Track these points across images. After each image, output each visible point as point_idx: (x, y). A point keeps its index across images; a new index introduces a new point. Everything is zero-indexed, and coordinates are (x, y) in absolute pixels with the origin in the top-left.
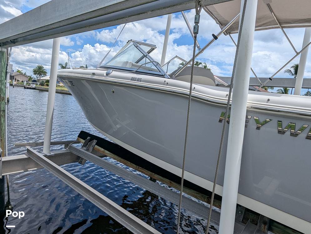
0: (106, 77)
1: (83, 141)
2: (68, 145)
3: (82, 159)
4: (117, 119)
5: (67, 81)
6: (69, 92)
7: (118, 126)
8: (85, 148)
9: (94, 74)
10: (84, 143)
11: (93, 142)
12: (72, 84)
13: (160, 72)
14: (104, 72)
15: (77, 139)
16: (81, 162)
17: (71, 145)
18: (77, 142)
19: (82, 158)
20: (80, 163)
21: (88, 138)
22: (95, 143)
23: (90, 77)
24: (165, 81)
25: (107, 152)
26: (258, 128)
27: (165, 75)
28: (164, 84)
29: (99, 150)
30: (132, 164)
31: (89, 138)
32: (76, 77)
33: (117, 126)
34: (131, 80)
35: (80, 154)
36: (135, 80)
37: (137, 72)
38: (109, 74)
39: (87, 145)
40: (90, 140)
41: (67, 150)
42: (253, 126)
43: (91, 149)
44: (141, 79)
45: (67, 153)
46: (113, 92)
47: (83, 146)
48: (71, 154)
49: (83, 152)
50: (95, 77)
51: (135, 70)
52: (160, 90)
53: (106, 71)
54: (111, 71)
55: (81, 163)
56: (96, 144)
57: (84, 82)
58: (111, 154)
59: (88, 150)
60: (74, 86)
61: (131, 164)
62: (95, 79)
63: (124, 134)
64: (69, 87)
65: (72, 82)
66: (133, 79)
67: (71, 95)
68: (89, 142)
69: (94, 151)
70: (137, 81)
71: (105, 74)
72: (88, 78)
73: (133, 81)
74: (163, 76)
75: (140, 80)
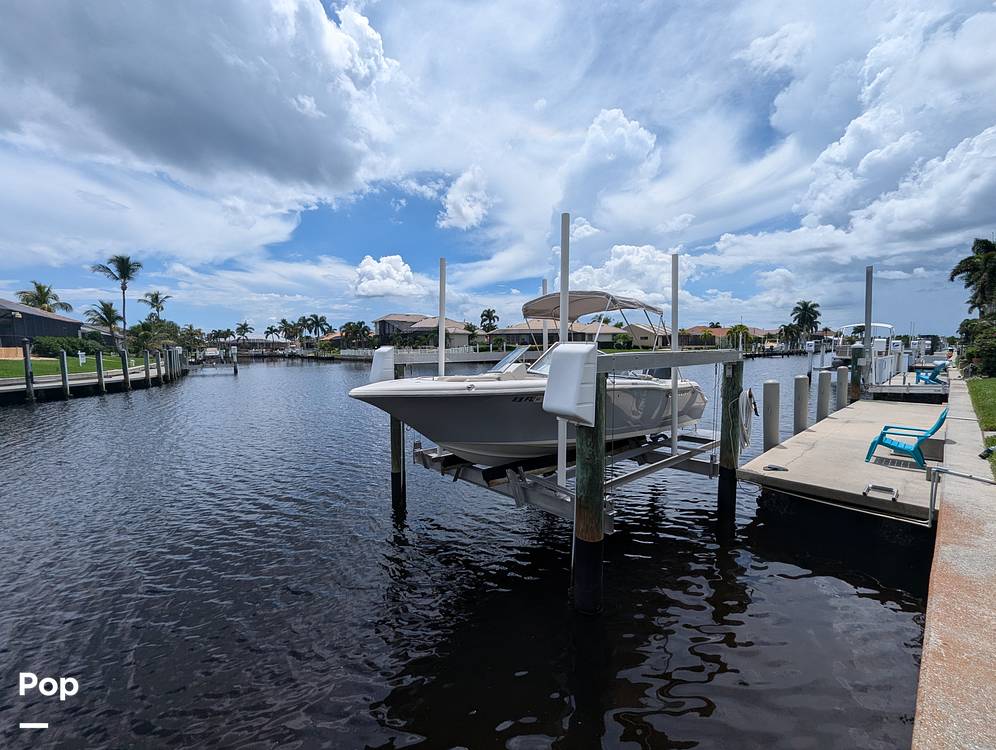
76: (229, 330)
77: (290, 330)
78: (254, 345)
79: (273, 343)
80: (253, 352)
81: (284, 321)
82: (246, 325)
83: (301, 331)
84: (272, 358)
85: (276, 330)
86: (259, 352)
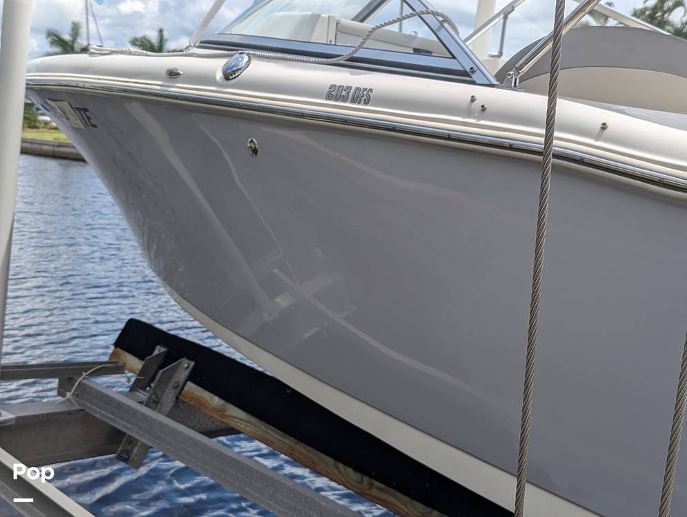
0: (227, 87)
1: (137, 363)
2: (71, 381)
3: (132, 441)
4: (276, 271)
5: (65, 105)
6: (73, 151)
7: (282, 301)
8: (143, 395)
9: (173, 74)
10: (142, 372)
11: (176, 369)
12: (87, 121)
13: (454, 57)
14: (216, 66)
15: (113, 355)
16: (128, 452)
17: (85, 382)
18: (113, 367)
19: (130, 437)
20: (120, 458)
21: (156, 352)
22: (184, 375)
23: (155, 85)
24: (473, 99)
25: (234, 411)
27: (474, 72)
28: (469, 113)
29: (201, 404)
30: (341, 466)
31: (163, 349)
32: (104, 88)
33: (278, 300)
34: (329, 97)
35: (122, 418)
36: (344, 99)
37: (354, 63)
38: (234, 72)
39: (153, 379)
40: (168, 359)
41: (68, 400)
43: (169, 397)
44: (371, 90)
45: (69, 413)
46: (255, 151)
47: (134, 388)
48: (83, 417)
49: (135, 412)
50: (179, 88)
51: (346, 52)
52: (449, 138)
53: (223, 61)
54: (246, 59)
55: (124, 458)
56: (191, 378)
57: (137, 111)
58: (253, 419)
59: (154, 403)
60: (94, 126)
61: (337, 468)
62: (177, 97)
63: (306, 335)
64: (76, 130)
65: (86, 110)
66: (336, 93)
67: (83, 160)
68: (161, 367)
69: (182, 410)
70: (353, 101)
71: (219, 75)
72: (150, 94)
73: (336, 100)
74: (464, 76)
75: (362, 96)
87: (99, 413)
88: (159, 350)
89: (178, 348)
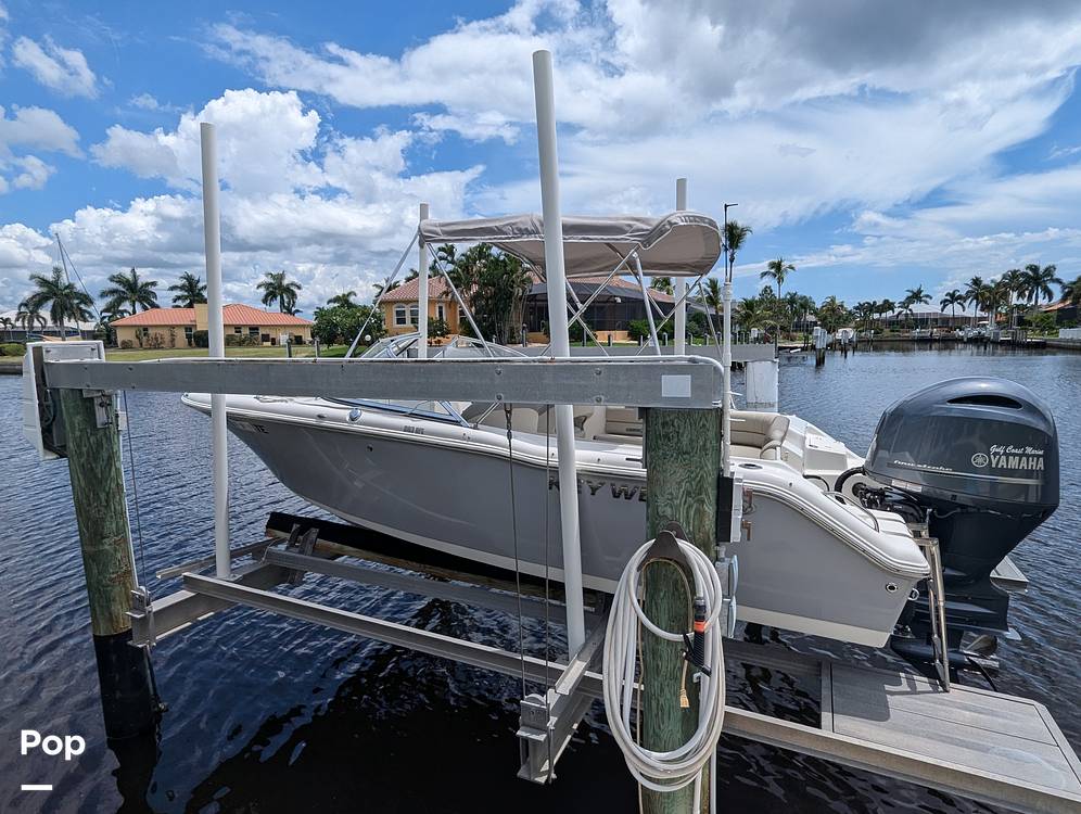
0: (352, 424)
1: (288, 536)
8: (295, 550)
9: (320, 417)
10: (291, 539)
11: (308, 534)
12: (261, 430)
13: (451, 415)
14: (345, 413)
16: (293, 579)
21: (294, 528)
22: (314, 536)
23: (313, 421)
25: (339, 546)
26: (593, 494)
27: (460, 421)
28: (463, 439)
29: (326, 547)
31: (298, 525)
34: (405, 430)
36: (411, 432)
38: (356, 418)
39: (296, 542)
40: (303, 529)
42: (587, 490)
43: (309, 548)
44: (423, 429)
46: (371, 449)
47: (291, 547)
49: (295, 558)
50: (326, 423)
51: (409, 411)
54: (360, 411)
56: (318, 537)
59: (302, 552)
60: (266, 433)
65: (260, 426)
66: (407, 429)
68: (300, 534)
69: (316, 551)
70: (416, 433)
71: (348, 418)
75: (420, 431)
76: (886, 301)
77: (986, 295)
78: (922, 322)
79: (954, 318)
80: (917, 332)
81: (976, 282)
82: (920, 291)
83: (1005, 295)
84: (947, 343)
85: (960, 297)
86: (926, 333)
87: (276, 563)
88: (295, 526)
89: (307, 524)
